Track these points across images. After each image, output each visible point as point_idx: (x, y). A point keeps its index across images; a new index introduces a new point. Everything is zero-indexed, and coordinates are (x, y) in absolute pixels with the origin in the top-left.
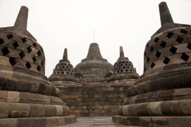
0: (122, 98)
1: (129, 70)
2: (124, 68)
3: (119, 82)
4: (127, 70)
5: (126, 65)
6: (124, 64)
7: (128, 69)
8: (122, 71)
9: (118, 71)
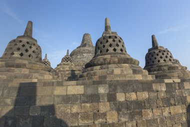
0: (104, 115)
1: (118, 49)
2: (111, 45)
3: (101, 68)
4: (115, 50)
5: (114, 41)
6: (110, 40)
7: (116, 48)
8: (107, 50)
9: (101, 52)
